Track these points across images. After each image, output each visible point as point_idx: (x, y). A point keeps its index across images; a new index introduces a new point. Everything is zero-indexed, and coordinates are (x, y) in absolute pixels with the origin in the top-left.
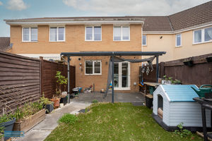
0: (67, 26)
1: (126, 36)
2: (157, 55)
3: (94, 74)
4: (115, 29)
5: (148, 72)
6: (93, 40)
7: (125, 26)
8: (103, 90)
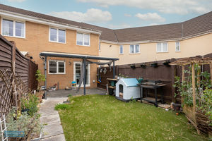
0: (27, 22)
1: (87, 42)
2: (114, 60)
3: (58, 73)
4: (78, 35)
5: (105, 72)
6: (57, 42)
7: (87, 34)
8: (67, 88)
